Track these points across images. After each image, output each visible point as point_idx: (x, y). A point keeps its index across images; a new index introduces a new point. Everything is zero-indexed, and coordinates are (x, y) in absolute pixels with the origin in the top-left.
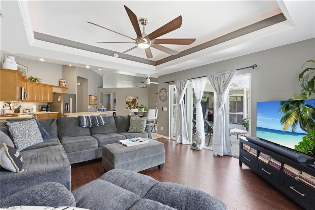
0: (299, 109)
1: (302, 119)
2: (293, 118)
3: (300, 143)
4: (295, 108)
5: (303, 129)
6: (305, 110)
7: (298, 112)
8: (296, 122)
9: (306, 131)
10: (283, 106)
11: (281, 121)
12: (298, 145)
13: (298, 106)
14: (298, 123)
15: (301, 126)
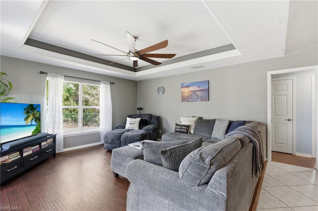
0: (34, 113)
1: (35, 118)
2: (31, 117)
3: (35, 130)
4: (32, 112)
5: (36, 122)
6: (36, 113)
7: (34, 114)
8: (33, 119)
9: (37, 123)
10: (25, 111)
11: (25, 120)
12: (33, 131)
13: (33, 111)
14: (34, 120)
15: (35, 121)
